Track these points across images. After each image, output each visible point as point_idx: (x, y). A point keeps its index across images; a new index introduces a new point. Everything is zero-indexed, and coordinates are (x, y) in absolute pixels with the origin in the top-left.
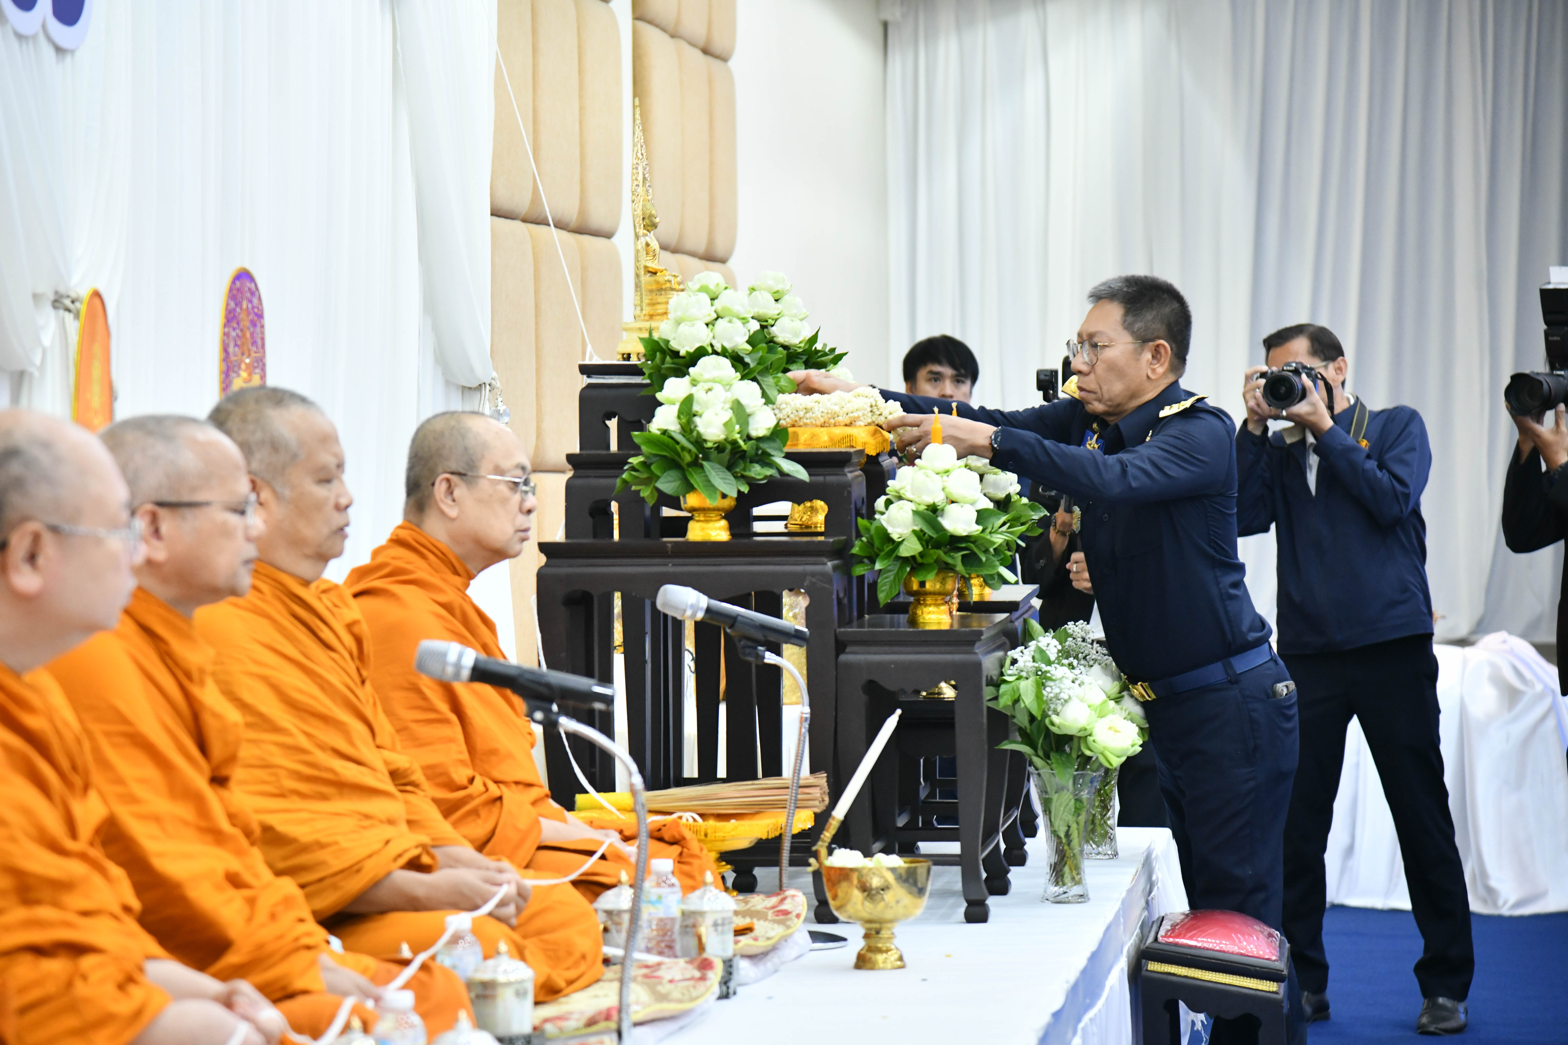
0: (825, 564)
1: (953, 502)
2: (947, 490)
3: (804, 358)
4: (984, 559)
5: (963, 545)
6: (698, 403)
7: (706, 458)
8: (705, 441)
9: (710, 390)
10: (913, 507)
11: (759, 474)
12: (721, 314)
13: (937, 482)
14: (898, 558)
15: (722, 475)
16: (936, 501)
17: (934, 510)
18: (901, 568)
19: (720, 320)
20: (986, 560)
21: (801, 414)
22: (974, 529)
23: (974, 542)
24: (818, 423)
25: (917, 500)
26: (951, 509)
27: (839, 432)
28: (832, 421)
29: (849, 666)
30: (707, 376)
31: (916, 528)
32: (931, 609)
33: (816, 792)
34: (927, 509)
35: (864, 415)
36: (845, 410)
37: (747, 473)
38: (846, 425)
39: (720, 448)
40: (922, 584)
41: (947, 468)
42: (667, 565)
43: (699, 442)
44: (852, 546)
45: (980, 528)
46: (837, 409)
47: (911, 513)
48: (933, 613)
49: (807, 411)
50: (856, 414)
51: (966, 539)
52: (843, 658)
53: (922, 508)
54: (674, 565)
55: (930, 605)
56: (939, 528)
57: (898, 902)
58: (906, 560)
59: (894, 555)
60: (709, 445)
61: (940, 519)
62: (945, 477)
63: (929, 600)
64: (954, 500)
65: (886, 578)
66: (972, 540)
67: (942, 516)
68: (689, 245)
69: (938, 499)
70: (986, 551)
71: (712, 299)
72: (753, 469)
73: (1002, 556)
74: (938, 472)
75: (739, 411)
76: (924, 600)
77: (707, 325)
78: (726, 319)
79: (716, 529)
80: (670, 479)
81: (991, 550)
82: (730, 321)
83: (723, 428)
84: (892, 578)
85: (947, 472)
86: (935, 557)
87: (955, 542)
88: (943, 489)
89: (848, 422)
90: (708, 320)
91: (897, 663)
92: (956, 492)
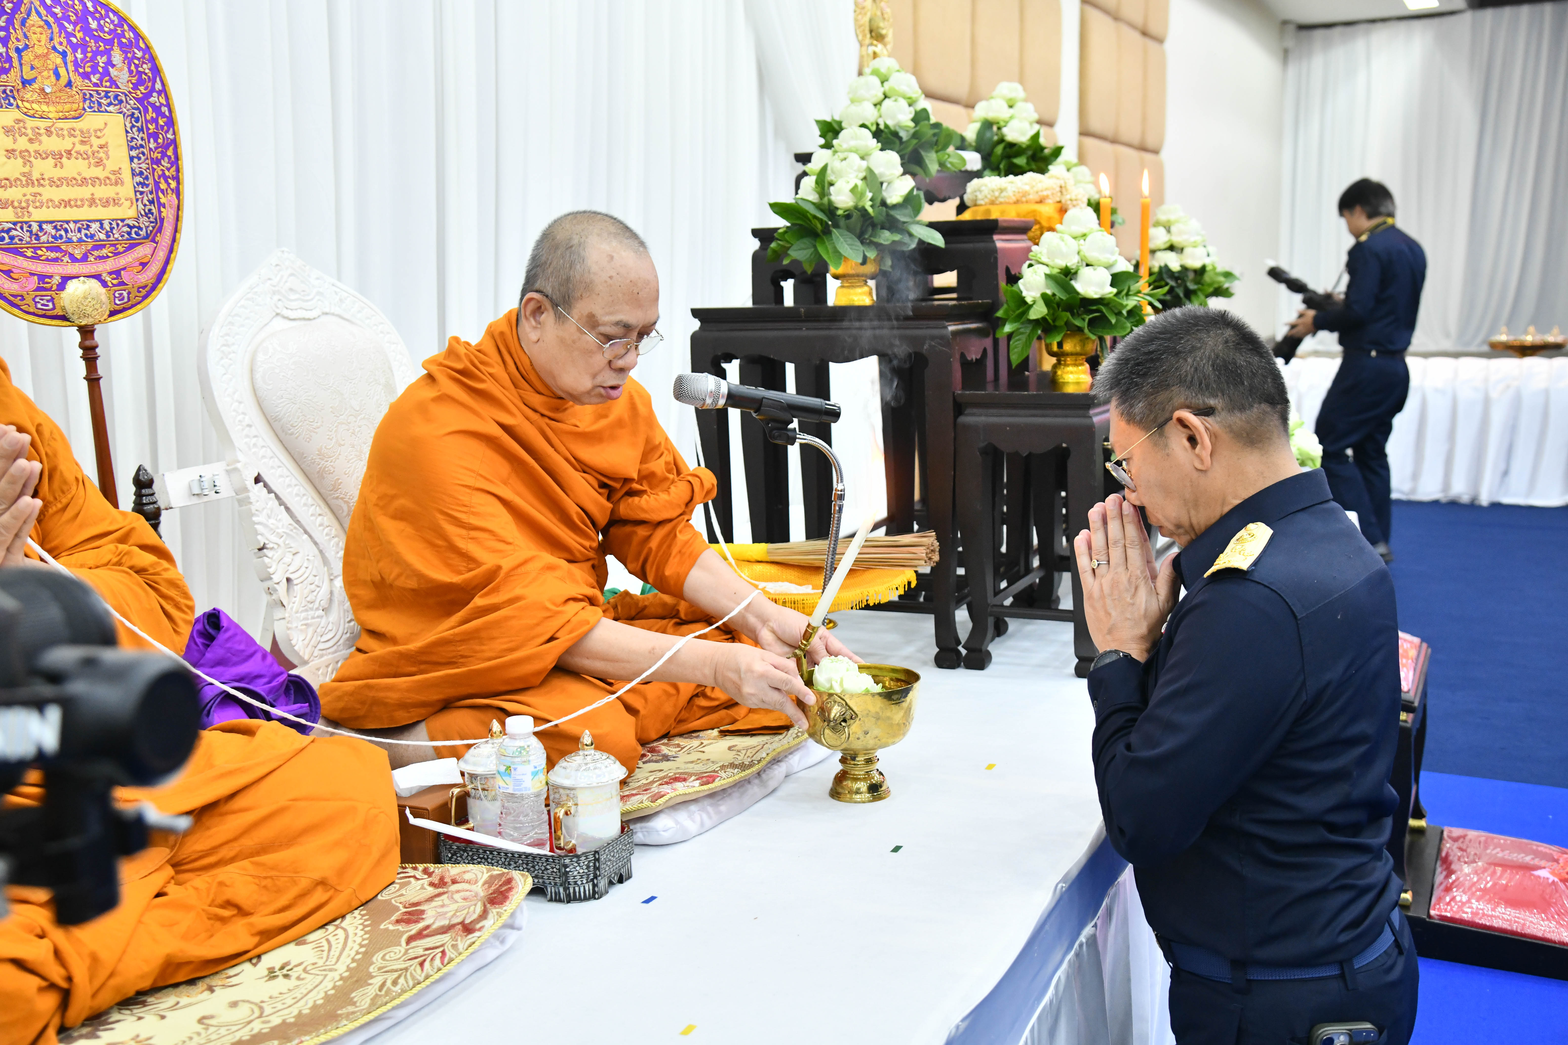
0: (946, 327)
1: (1087, 265)
2: (1082, 253)
4: (1113, 321)
5: (1094, 308)
6: (833, 172)
7: (836, 226)
8: (837, 209)
9: (845, 159)
10: (1047, 271)
11: (887, 240)
13: (1074, 245)
14: (1030, 321)
15: (850, 241)
16: (1069, 265)
17: (1068, 274)
18: (1034, 330)
20: (1116, 323)
22: (1109, 291)
23: (1104, 305)
24: (1011, 201)
25: (1050, 263)
26: (1084, 272)
27: (1024, 208)
29: (967, 427)
30: (845, 146)
31: (1049, 292)
32: (1070, 369)
34: (1060, 273)
35: (1053, 194)
36: (1035, 189)
37: (875, 240)
38: (1037, 203)
39: (848, 216)
40: (1060, 345)
41: (1084, 231)
42: (801, 329)
43: (830, 210)
44: (997, 310)
45: (1115, 290)
46: (1027, 188)
47: (1043, 276)
48: (1072, 373)
49: (1002, 190)
50: (1045, 193)
51: (1100, 301)
52: (963, 419)
53: (1056, 271)
54: (807, 329)
55: (1068, 365)
56: (1073, 291)
58: (1037, 322)
59: (1023, 319)
60: (840, 212)
61: (1073, 282)
62: (1082, 241)
63: (1069, 360)
64: (1089, 262)
65: (1019, 340)
66: (1106, 302)
67: (1076, 279)
69: (1072, 262)
70: (1119, 314)
72: (883, 236)
73: (1138, 318)
74: (1075, 235)
75: (871, 179)
76: (1065, 361)
79: (861, 294)
80: (803, 246)
81: (1124, 312)
83: (850, 194)
84: (1024, 339)
85: (1084, 236)
86: (1065, 320)
87: (1087, 304)
88: (1078, 253)
89: (1038, 199)
91: (1012, 426)
92: (1092, 255)
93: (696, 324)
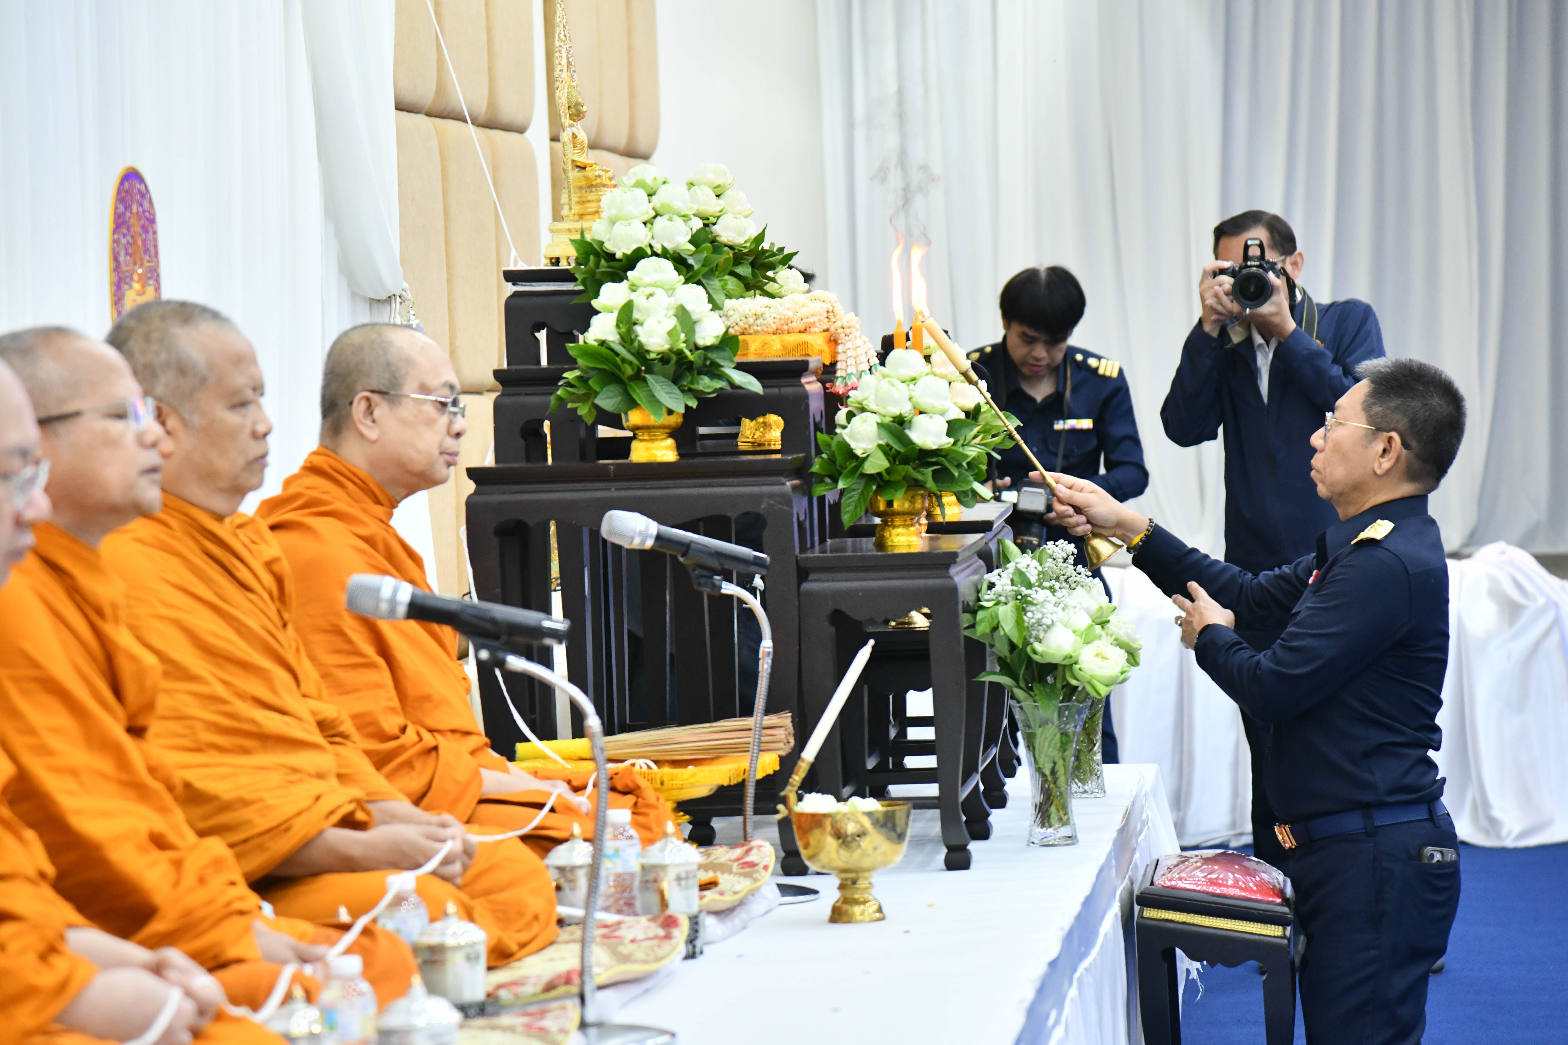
0: (784, 484)
1: (921, 413)
2: (914, 399)
3: (751, 259)
4: (956, 474)
5: (934, 460)
6: (639, 310)
7: (649, 371)
8: (648, 352)
9: (651, 295)
10: (877, 419)
11: (708, 387)
12: (660, 212)
13: (903, 391)
14: (863, 475)
15: (668, 389)
16: (902, 412)
17: (901, 421)
18: (867, 486)
19: (659, 218)
20: (959, 475)
21: (751, 320)
22: (945, 442)
23: (945, 456)
24: (770, 330)
25: (882, 411)
26: (919, 420)
27: (792, 339)
28: (786, 327)
29: (811, 594)
30: (647, 280)
31: (882, 442)
32: (900, 530)
33: (781, 734)
34: (893, 422)
35: (820, 321)
36: (799, 315)
37: (695, 387)
38: (800, 332)
39: (664, 359)
40: (890, 504)
41: (914, 375)
42: (610, 489)
43: (641, 353)
44: (812, 464)
45: (952, 440)
46: (790, 314)
47: (875, 425)
48: (903, 535)
49: (757, 316)
50: (811, 320)
51: (937, 452)
52: (805, 586)
53: (888, 420)
54: (616, 489)
55: (899, 526)
56: (907, 442)
57: (875, 849)
58: (871, 478)
59: (858, 473)
60: (652, 356)
61: (907, 432)
62: (912, 386)
63: (898, 521)
64: (921, 410)
65: (851, 498)
66: (943, 453)
67: (909, 428)
68: (609, 139)
69: (905, 409)
70: (959, 466)
71: (650, 195)
72: (701, 382)
73: (976, 471)
74: (903, 380)
75: (685, 318)
76: (892, 521)
77: (645, 223)
78: (666, 217)
79: (662, 448)
80: (610, 394)
81: (964, 464)
82: (670, 219)
83: (667, 336)
84: (857, 497)
85: (914, 379)
86: (903, 474)
87: (924, 457)
88: (910, 399)
89: (802, 329)
90: (646, 218)
91: (865, 591)
92: (924, 402)
93: (470, 487)
